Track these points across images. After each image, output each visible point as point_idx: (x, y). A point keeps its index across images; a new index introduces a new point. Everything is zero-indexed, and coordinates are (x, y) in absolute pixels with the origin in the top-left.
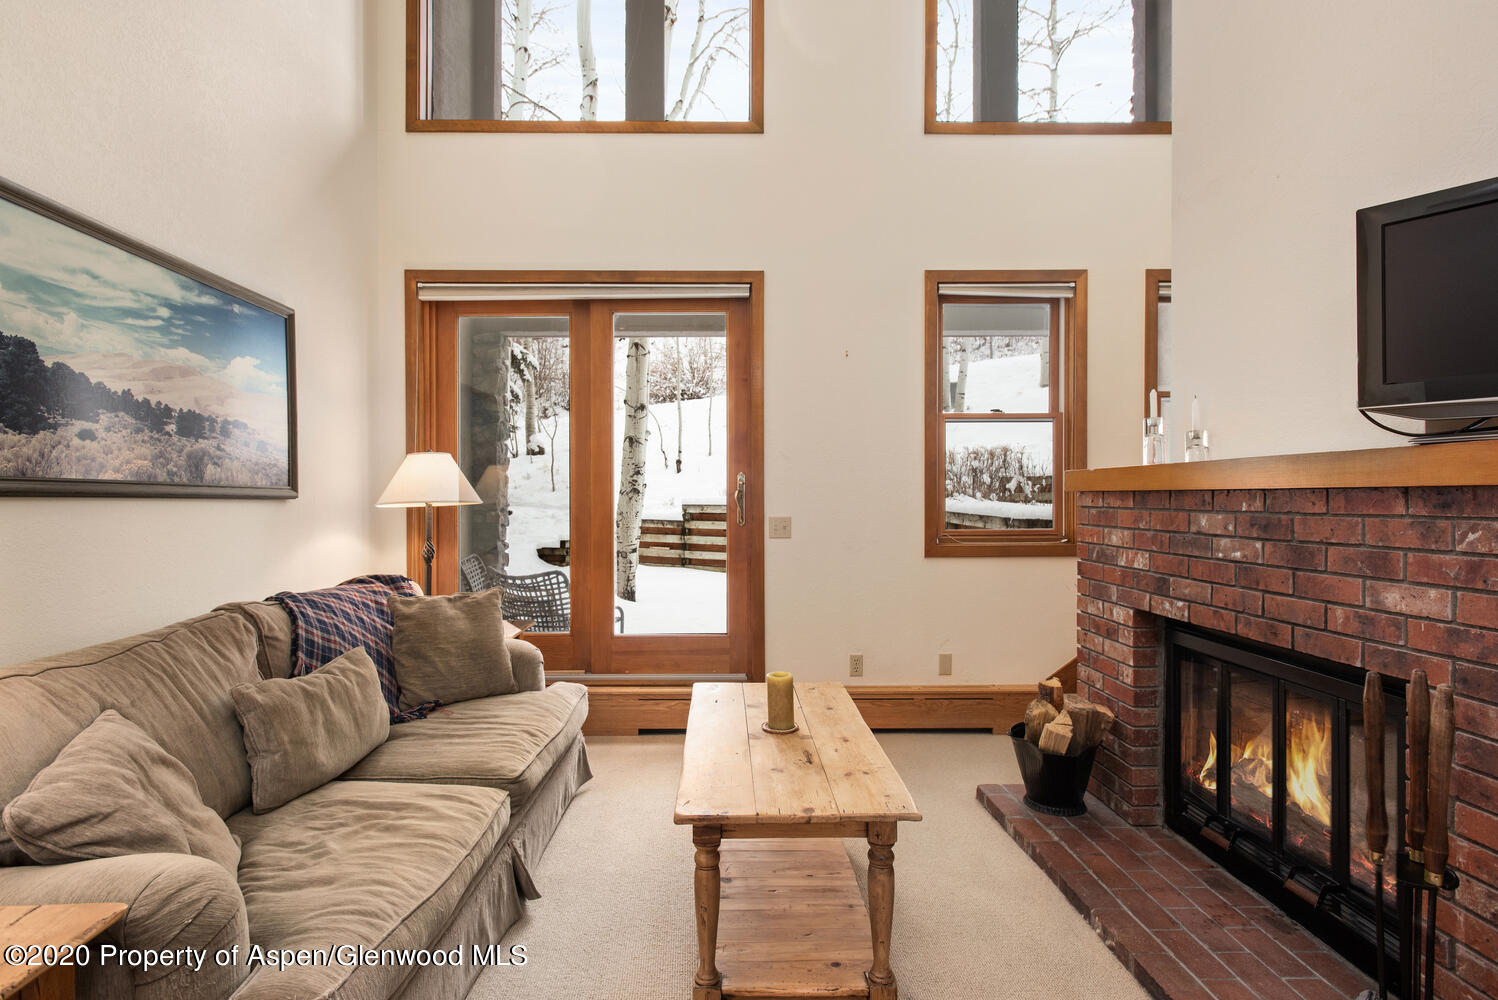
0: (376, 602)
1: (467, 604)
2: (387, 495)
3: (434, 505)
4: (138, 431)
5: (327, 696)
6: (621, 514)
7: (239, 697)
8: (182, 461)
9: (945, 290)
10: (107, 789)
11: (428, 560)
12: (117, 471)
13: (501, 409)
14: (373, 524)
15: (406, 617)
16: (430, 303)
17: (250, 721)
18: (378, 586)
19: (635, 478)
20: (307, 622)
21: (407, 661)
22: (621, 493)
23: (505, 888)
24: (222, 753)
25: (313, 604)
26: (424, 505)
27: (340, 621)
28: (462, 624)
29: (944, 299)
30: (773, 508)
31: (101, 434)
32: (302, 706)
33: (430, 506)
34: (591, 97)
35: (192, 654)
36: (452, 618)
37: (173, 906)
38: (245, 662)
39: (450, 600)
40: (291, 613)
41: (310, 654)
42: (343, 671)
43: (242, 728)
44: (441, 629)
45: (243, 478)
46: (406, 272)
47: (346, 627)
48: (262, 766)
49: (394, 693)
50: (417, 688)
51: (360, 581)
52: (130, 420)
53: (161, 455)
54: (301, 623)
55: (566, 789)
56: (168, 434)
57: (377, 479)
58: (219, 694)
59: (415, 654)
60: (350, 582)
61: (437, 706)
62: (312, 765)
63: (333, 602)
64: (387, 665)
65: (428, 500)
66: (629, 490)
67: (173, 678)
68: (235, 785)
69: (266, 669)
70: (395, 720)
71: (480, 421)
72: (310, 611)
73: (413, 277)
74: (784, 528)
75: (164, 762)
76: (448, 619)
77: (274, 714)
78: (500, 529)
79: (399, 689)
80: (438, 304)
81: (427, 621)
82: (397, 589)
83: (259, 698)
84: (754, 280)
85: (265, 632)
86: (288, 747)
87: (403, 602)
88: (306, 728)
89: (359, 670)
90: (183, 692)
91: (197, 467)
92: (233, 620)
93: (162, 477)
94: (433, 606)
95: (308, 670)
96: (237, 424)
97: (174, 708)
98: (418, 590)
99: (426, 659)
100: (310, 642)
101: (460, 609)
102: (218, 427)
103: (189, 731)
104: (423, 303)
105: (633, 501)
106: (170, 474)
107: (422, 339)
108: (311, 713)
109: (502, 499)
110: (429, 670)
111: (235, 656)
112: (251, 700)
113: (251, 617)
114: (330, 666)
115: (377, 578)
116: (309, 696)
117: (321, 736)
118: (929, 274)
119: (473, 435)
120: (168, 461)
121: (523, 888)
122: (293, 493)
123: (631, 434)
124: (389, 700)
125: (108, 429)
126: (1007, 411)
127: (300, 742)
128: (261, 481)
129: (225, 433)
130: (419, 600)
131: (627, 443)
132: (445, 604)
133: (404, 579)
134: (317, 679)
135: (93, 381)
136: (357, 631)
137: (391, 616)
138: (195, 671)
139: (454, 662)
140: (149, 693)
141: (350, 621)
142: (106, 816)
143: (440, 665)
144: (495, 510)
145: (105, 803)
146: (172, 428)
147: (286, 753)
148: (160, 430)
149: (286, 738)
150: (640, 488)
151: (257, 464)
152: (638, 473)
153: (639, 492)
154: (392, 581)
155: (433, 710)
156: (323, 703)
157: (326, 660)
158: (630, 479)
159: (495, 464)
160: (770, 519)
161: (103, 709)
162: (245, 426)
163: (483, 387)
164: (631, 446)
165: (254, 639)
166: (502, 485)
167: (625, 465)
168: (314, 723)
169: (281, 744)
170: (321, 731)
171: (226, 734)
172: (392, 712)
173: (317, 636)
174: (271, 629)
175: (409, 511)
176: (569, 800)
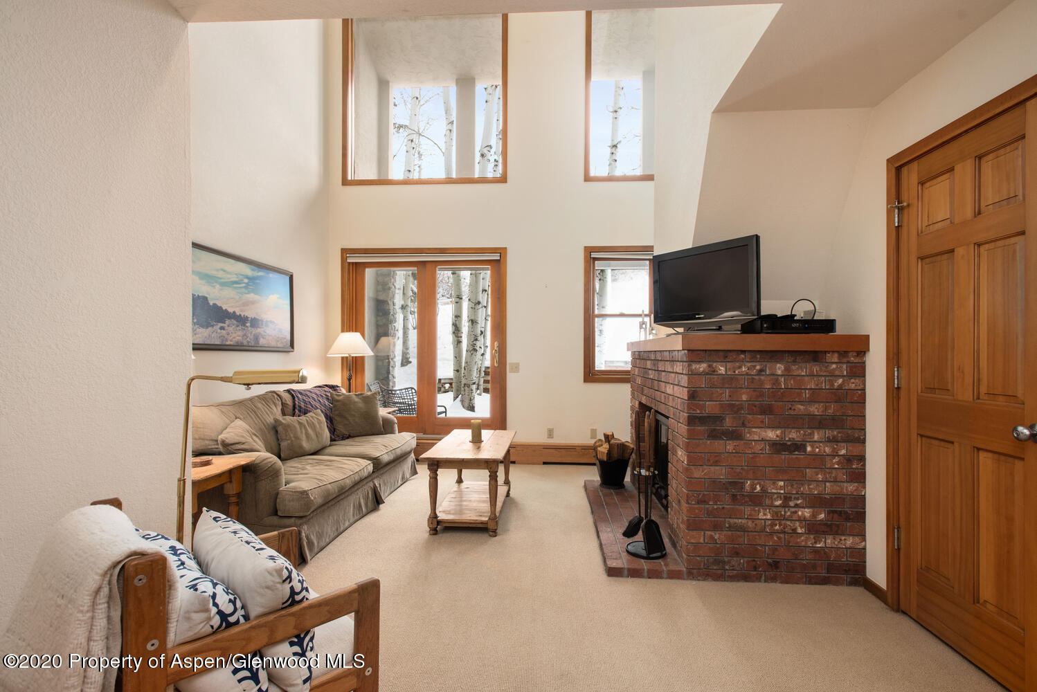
0: (326, 395)
1: (363, 397)
2: (331, 351)
3: (353, 355)
4: (238, 326)
5: (306, 424)
6: (466, 363)
7: (276, 420)
8: (252, 337)
9: (594, 255)
10: (243, 436)
11: (349, 380)
12: (231, 341)
13: (391, 308)
14: (326, 363)
15: (338, 401)
16: (353, 263)
17: (280, 429)
18: (327, 389)
19: (474, 342)
20: (299, 399)
21: (338, 418)
22: (467, 351)
23: (370, 495)
24: (271, 437)
25: (301, 393)
26: (347, 355)
27: (311, 400)
28: (361, 405)
29: (595, 259)
30: (511, 358)
31: (226, 328)
32: (297, 426)
33: (350, 356)
34: (450, 131)
35: (260, 405)
36: (357, 402)
37: (265, 462)
38: (277, 411)
39: (356, 395)
40: (293, 396)
41: (300, 411)
42: (312, 417)
43: (277, 431)
44: (352, 406)
45: (273, 344)
46: (342, 249)
47: (313, 403)
48: (284, 444)
49: (333, 430)
50: (341, 429)
51: (320, 387)
52: (235, 322)
53: (245, 335)
54: (296, 399)
55: (403, 474)
56: (247, 327)
57: (328, 342)
58: (270, 420)
59: (341, 415)
60: (315, 387)
61: (349, 437)
62: (301, 447)
63: (309, 394)
64: (330, 420)
65: (350, 352)
66: (471, 349)
67: (255, 412)
68: (275, 449)
69: (284, 413)
70: (332, 440)
71: (381, 314)
72: (299, 396)
73: (345, 252)
74: (516, 368)
75: (255, 435)
76: (355, 402)
77: (287, 427)
78: (391, 368)
79: (334, 429)
80: (356, 263)
81: (346, 403)
82: (335, 390)
83: (283, 421)
84: (502, 252)
85: (284, 401)
86: (293, 439)
87: (336, 395)
88: (299, 433)
89: (318, 418)
90: (258, 417)
91: (257, 339)
92: (274, 396)
93: (245, 343)
94: (348, 397)
95: (299, 416)
96: (271, 322)
97: (256, 422)
98: (344, 391)
99: (345, 418)
100: (300, 407)
101: (360, 399)
102: (264, 323)
103: (261, 429)
104: (349, 263)
105: (473, 355)
106: (248, 342)
107: (349, 280)
108: (301, 429)
109: (391, 353)
110: (346, 422)
111: (274, 408)
112: (281, 422)
113: (278, 395)
114: (306, 415)
115: (326, 386)
116: (300, 423)
117: (304, 438)
118: (586, 248)
119: (377, 321)
120: (247, 337)
121: (377, 501)
122: (292, 350)
123: (473, 318)
124: (330, 433)
125: (228, 326)
126: (626, 313)
127: (297, 438)
128: (280, 345)
129: (267, 326)
130: (343, 394)
131: (470, 323)
132: (354, 396)
133: (338, 387)
134: (303, 418)
135: (224, 309)
136: (318, 405)
137: (332, 400)
138: (262, 412)
139: (357, 420)
140: (248, 416)
141: (315, 401)
142: (244, 443)
143: (351, 421)
144: (389, 359)
145: (242, 440)
146: (248, 324)
147: (292, 441)
148: (245, 325)
149: (292, 435)
150: (478, 348)
151: (278, 338)
152: (476, 340)
153: (477, 351)
154: (333, 387)
155: (348, 438)
156: (305, 426)
157: (305, 413)
158: (472, 343)
159: (388, 336)
160: (510, 364)
161: (236, 418)
162: (274, 322)
163: (382, 297)
164: (472, 325)
165: (280, 403)
166: (391, 347)
167: (469, 335)
168: (302, 432)
169: (290, 437)
170: (304, 436)
171: (272, 433)
172: (331, 437)
173: (302, 405)
174: (286, 400)
175: (343, 358)
176: (405, 481)
